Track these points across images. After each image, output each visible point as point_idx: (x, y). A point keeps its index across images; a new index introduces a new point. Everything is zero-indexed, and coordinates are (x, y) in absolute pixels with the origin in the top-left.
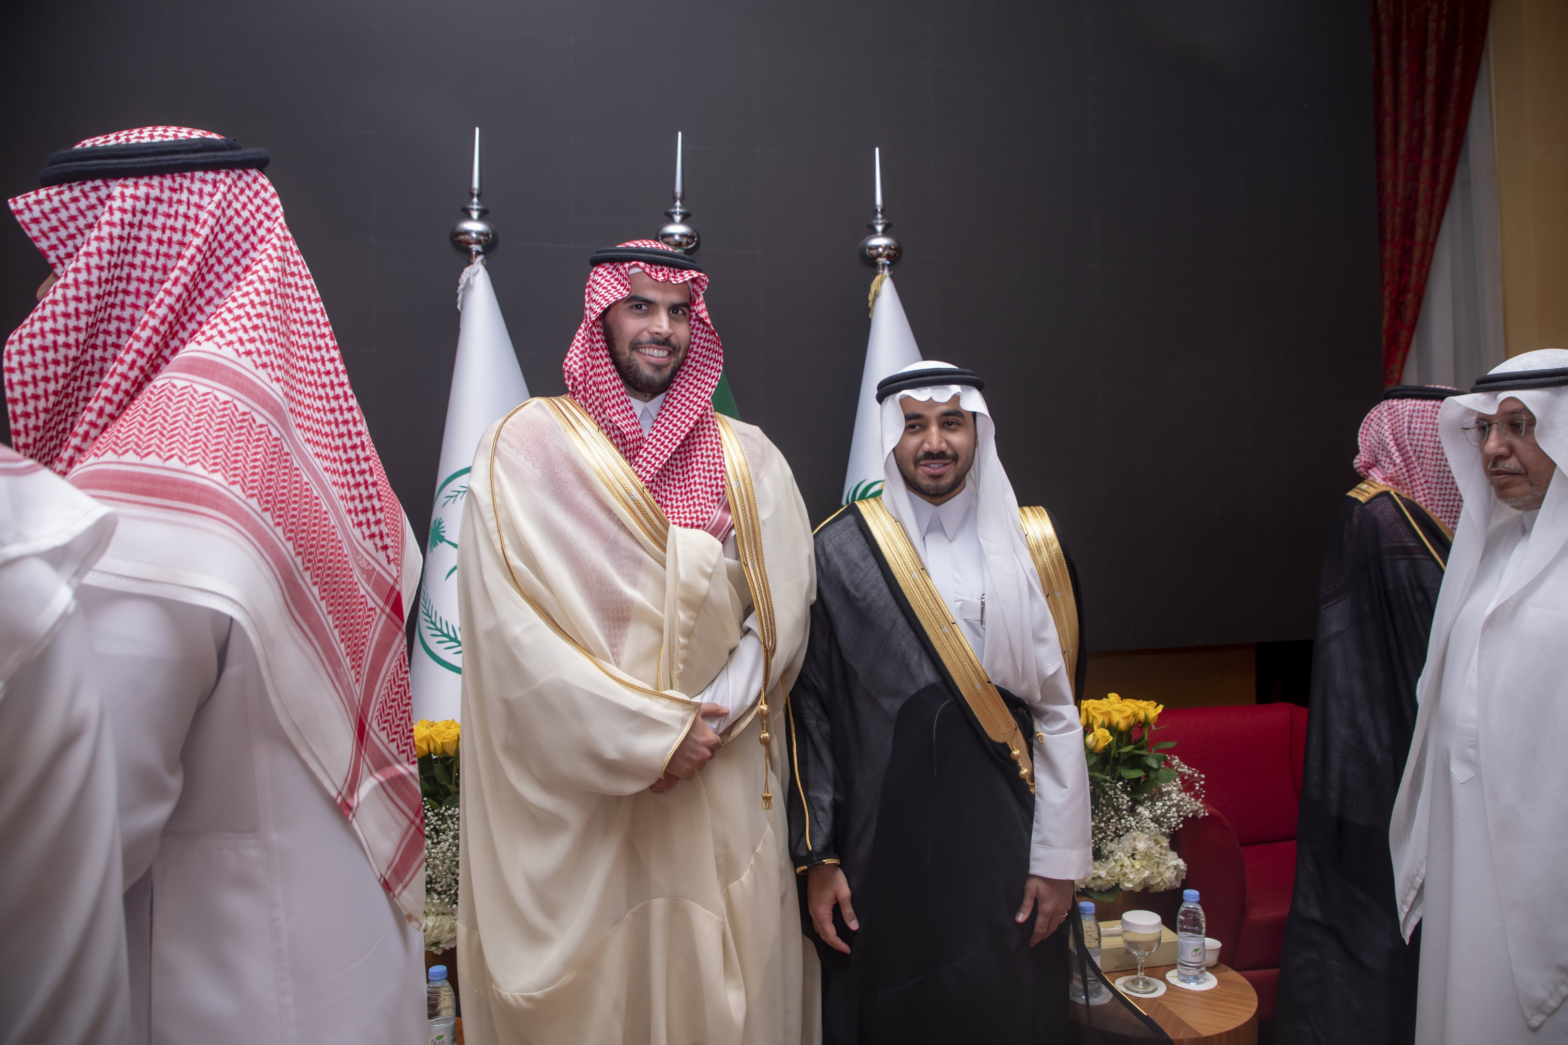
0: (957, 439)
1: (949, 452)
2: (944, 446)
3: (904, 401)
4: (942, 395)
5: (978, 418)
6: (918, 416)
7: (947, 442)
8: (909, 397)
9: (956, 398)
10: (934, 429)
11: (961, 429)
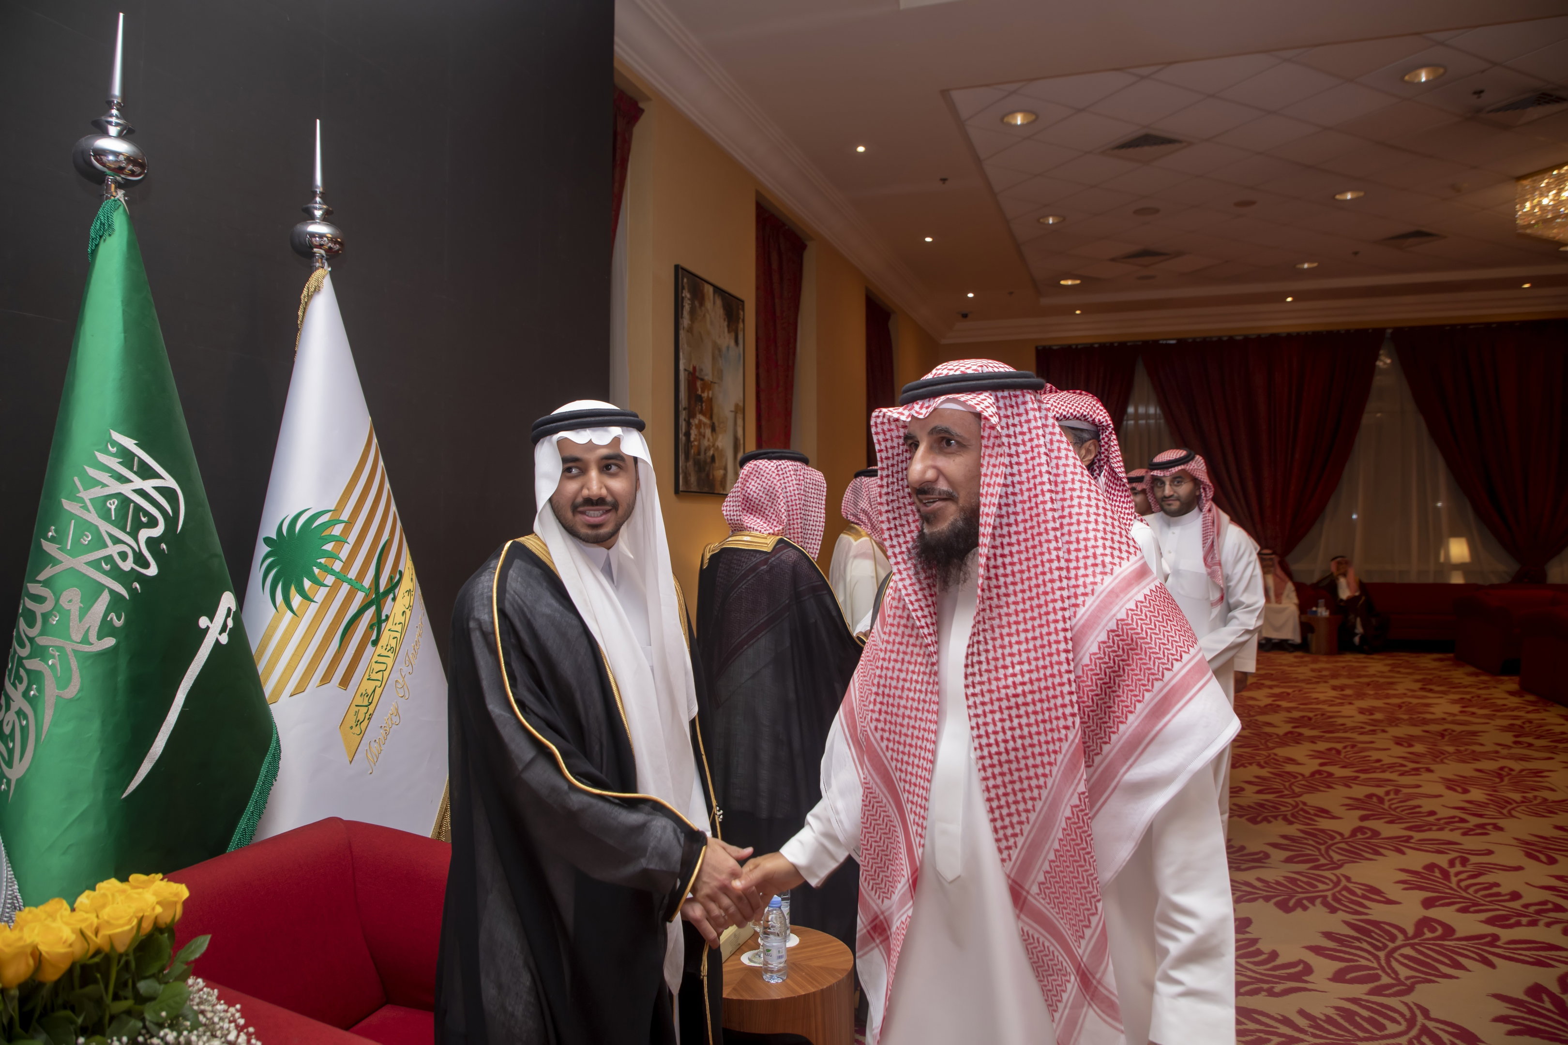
0: (618, 485)
1: (609, 499)
2: (604, 492)
3: (561, 443)
4: (602, 437)
5: (640, 464)
6: (576, 460)
7: (608, 489)
8: (566, 438)
9: (617, 441)
10: (594, 474)
11: (622, 473)
